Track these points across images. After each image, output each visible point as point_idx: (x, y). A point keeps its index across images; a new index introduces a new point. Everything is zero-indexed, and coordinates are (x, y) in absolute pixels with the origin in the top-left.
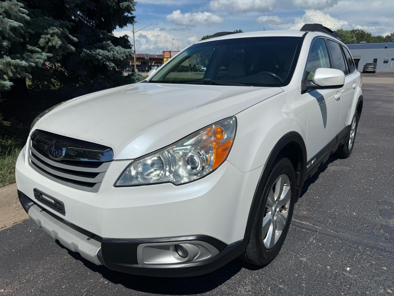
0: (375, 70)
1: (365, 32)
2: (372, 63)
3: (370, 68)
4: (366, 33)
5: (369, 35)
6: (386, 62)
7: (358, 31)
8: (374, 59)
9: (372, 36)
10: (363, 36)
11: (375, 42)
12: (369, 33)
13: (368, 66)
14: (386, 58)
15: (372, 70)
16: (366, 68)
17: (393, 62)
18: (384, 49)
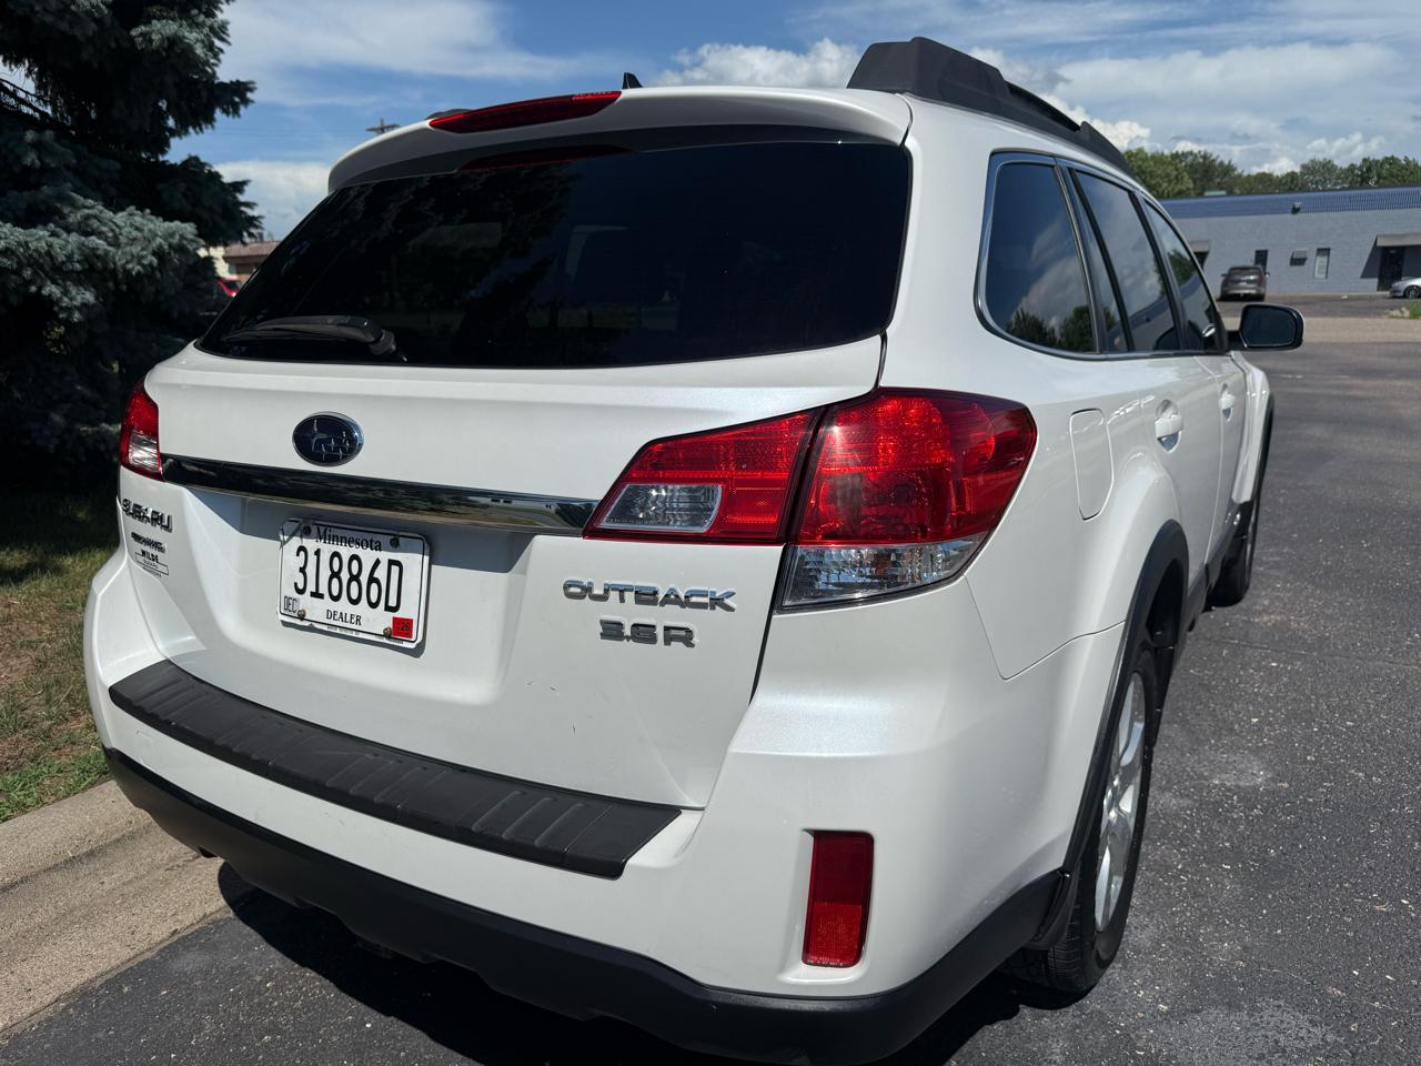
0: (1262, 290)
1: (1214, 160)
2: (1251, 264)
3: (1244, 284)
4: (1217, 163)
5: (1228, 170)
6: (1298, 261)
7: (1190, 158)
8: (1258, 253)
9: (1238, 172)
10: (1208, 171)
11: (1249, 192)
12: (1226, 162)
13: (1237, 277)
14: (1301, 249)
15: (1253, 292)
16: (1230, 284)
17: (1322, 260)
18: (1289, 216)
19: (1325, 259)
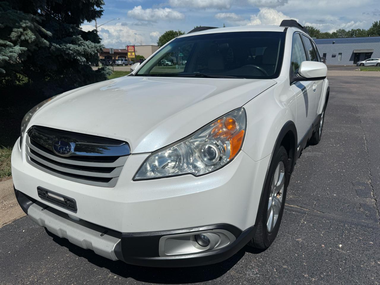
2: (322, 57)
4: (315, 30)
5: (318, 32)
6: (334, 56)
7: (308, 28)
8: (324, 54)
9: (320, 32)
10: (312, 32)
11: (323, 38)
12: (318, 30)
14: (334, 53)
17: (340, 56)
18: (332, 45)
19: (341, 56)
